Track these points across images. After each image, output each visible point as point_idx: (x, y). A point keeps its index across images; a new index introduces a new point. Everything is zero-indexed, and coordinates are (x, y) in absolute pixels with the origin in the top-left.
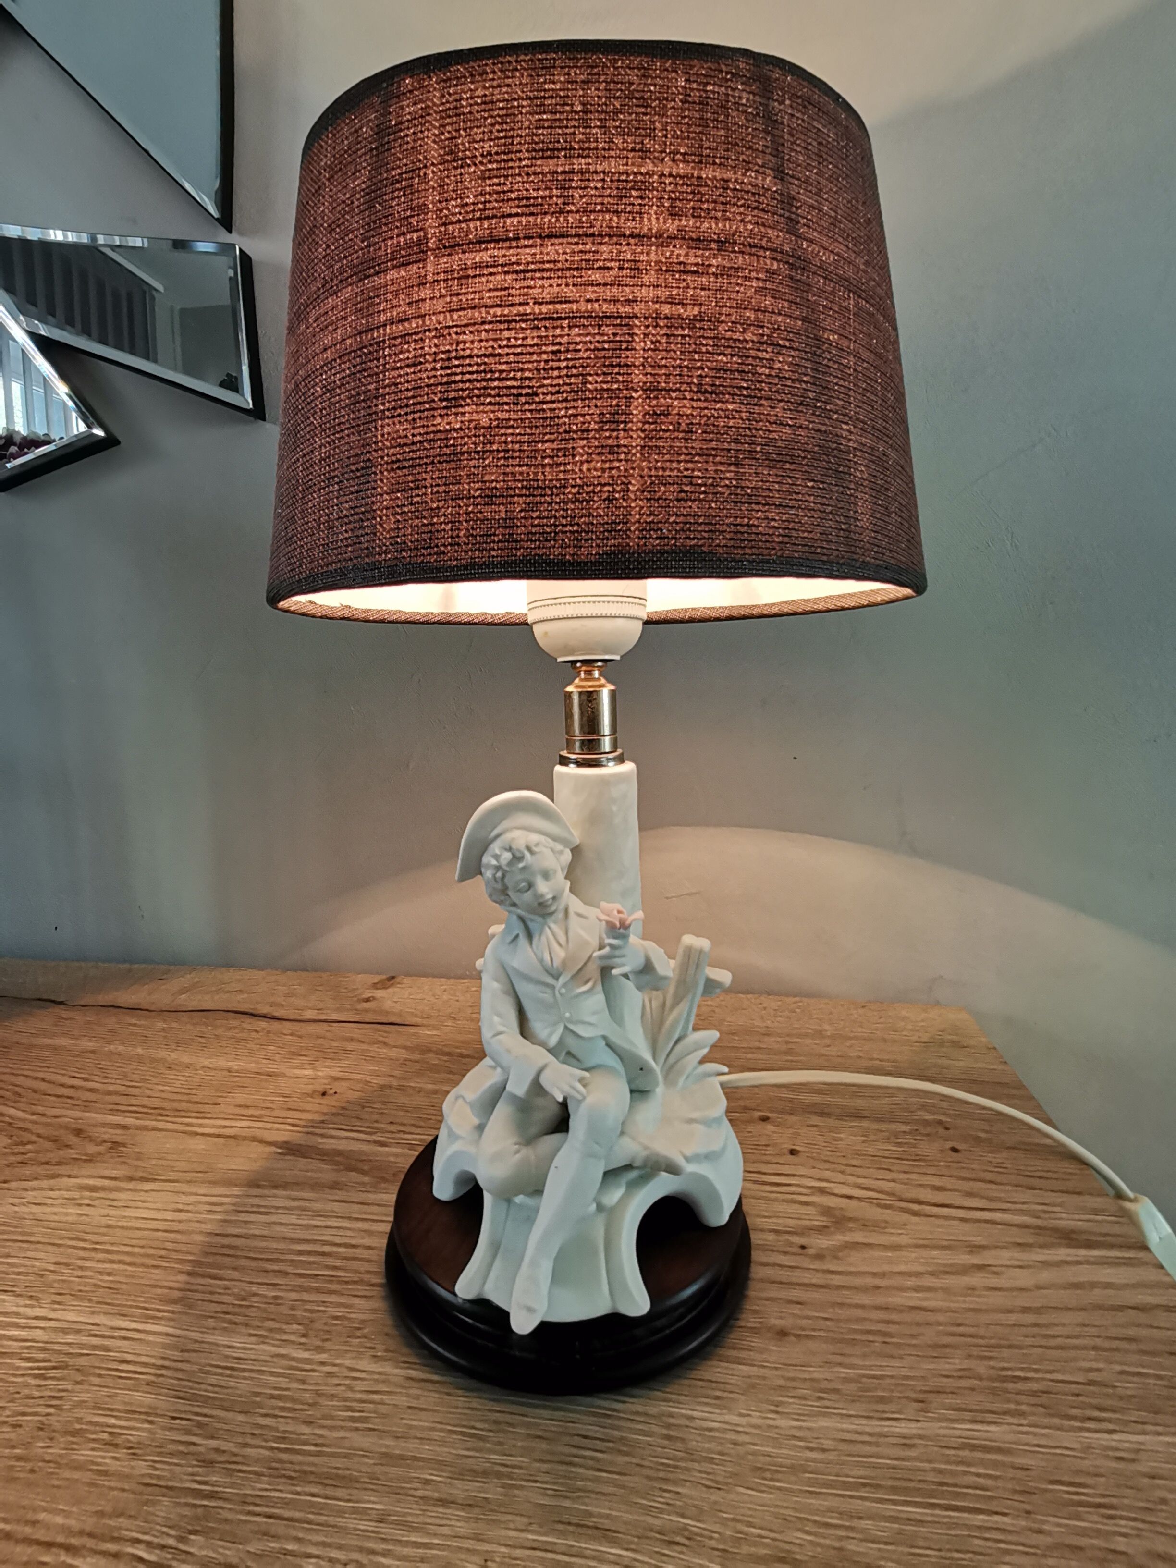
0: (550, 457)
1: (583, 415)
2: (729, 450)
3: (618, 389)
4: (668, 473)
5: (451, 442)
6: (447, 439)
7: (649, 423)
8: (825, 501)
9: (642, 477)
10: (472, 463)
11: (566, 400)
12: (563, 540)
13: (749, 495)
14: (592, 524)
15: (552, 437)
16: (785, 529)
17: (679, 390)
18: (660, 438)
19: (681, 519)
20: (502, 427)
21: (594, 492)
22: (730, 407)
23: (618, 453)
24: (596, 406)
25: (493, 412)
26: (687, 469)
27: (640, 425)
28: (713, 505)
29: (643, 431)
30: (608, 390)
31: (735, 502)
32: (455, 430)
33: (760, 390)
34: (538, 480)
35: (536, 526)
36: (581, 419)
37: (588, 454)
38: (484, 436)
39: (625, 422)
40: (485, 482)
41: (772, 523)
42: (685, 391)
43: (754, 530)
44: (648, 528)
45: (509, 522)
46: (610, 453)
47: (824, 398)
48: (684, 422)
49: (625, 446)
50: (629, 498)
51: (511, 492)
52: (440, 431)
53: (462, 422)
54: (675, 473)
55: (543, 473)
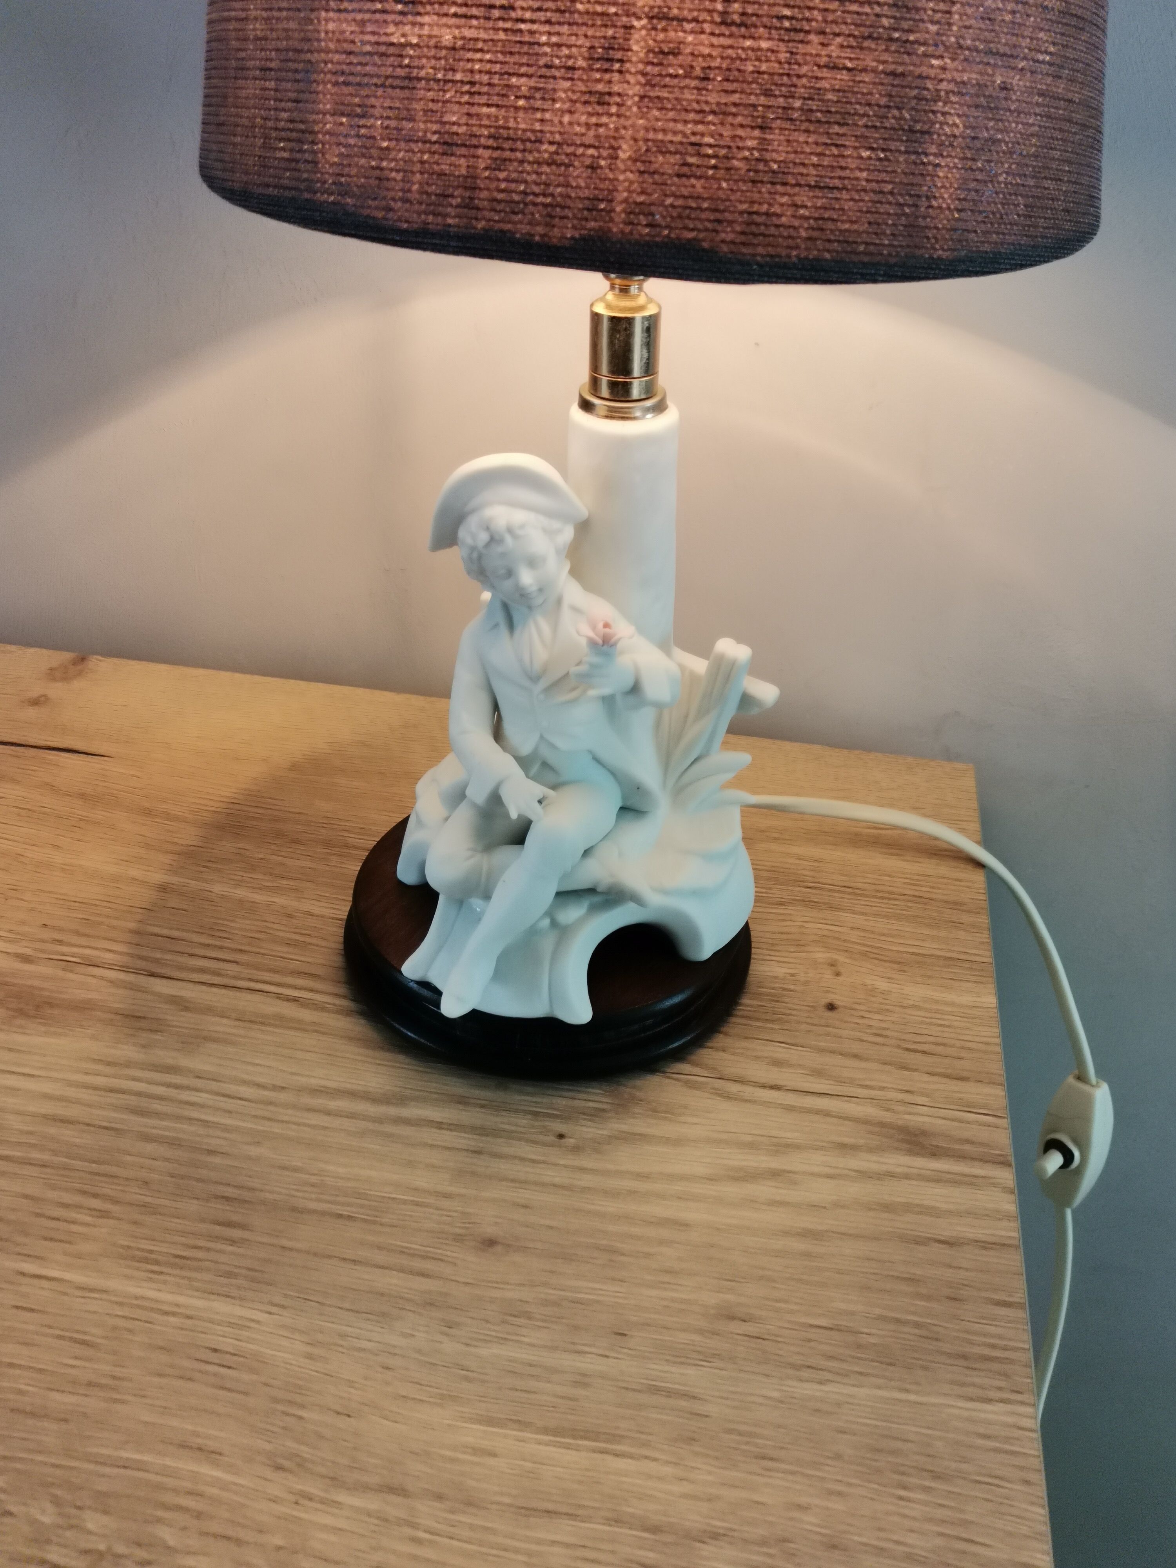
0: (525, 97)
1: (569, 46)
2: (754, 106)
3: (616, 14)
4: (669, 137)
5: (407, 61)
6: (401, 56)
7: (653, 64)
8: (883, 176)
9: (636, 140)
10: (430, 95)
11: (548, 22)
12: (533, 214)
13: (774, 172)
14: (570, 197)
15: (531, 70)
16: (816, 219)
17: (695, 20)
18: (665, 86)
19: (680, 202)
20: (469, 50)
21: (575, 155)
22: (764, 45)
23: (609, 104)
24: (586, 36)
25: (458, 27)
26: (694, 134)
27: (641, 66)
28: (724, 185)
29: (644, 74)
30: (603, 14)
31: (753, 182)
32: (411, 45)
33: (808, 20)
34: (508, 128)
35: (503, 191)
36: (565, 51)
37: (571, 101)
38: (446, 58)
39: (621, 61)
40: (445, 123)
41: (802, 211)
42: (704, 21)
43: (775, 220)
44: (635, 210)
45: (470, 183)
46: (599, 103)
47: (905, 25)
48: (699, 63)
49: (619, 94)
50: (618, 168)
51: (474, 141)
52: (392, 44)
53: (420, 36)
54: (678, 138)
55: (515, 118)
